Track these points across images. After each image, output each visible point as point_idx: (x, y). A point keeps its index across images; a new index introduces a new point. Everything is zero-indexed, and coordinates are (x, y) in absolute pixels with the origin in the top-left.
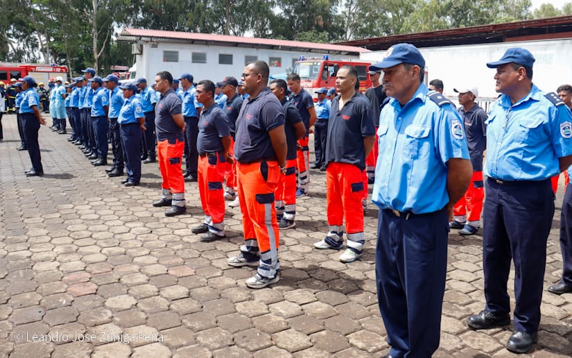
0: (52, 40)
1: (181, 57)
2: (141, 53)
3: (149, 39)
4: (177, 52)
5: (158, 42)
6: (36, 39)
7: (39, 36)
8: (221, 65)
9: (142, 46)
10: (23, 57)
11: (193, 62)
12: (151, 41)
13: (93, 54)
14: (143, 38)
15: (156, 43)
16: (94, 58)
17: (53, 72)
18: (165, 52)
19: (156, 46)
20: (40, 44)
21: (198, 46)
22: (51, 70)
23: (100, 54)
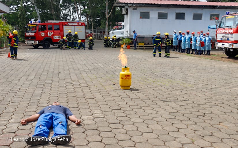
0: (86, 8)
1: (151, 16)
2: (127, 14)
3: (131, 5)
4: (149, 13)
5: (137, 6)
6: (78, 8)
7: (80, 6)
8: (176, 20)
9: (127, 9)
10: (68, 18)
11: (159, 18)
12: (133, 6)
13: (105, 15)
14: (129, 5)
15: (135, 7)
16: (106, 17)
17: (77, 25)
18: (141, 12)
19: (135, 9)
20: (79, 10)
21: (162, 8)
22: (76, 25)
23: (109, 15)
